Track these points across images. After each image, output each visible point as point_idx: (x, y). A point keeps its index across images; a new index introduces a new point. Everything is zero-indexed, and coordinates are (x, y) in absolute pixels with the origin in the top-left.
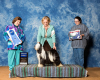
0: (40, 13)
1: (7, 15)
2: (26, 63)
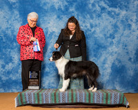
0: (59, 9)
1: (9, 13)
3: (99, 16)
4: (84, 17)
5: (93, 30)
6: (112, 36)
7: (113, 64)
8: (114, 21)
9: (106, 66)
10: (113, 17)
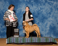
0: (27, 1)
2: (18, 36)
3: (44, 4)
4: (38, 5)
5: (41, 11)
6: (50, 13)
7: (50, 25)
8: (51, 7)
9: (47, 26)
10: (50, 5)
